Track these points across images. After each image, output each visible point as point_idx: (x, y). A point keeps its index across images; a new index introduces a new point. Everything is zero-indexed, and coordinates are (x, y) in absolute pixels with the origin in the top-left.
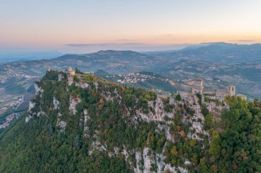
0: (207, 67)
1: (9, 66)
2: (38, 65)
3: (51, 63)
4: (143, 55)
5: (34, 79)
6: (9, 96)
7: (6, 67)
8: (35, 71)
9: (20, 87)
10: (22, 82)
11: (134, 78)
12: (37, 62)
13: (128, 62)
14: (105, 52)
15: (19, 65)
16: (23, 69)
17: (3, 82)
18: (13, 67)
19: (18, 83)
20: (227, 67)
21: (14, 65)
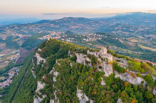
0: (136, 29)
1: (7, 28)
2: (26, 27)
3: (34, 26)
4: (91, 20)
5: (24, 37)
6: (9, 50)
7: (6, 29)
8: (24, 31)
9: (16, 43)
10: (17, 40)
11: (93, 37)
12: (25, 25)
13: (83, 25)
14: (67, 18)
15: (13, 27)
16: (16, 30)
17: (4, 39)
18: (10, 28)
19: (14, 40)
20: (149, 28)
21: (10, 27)
